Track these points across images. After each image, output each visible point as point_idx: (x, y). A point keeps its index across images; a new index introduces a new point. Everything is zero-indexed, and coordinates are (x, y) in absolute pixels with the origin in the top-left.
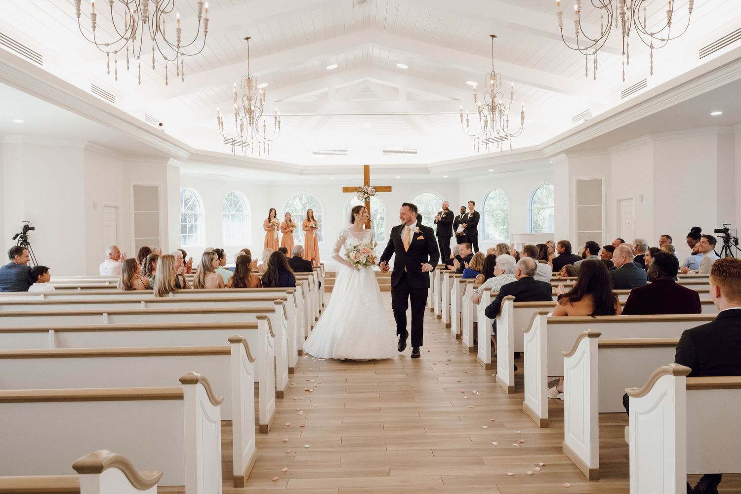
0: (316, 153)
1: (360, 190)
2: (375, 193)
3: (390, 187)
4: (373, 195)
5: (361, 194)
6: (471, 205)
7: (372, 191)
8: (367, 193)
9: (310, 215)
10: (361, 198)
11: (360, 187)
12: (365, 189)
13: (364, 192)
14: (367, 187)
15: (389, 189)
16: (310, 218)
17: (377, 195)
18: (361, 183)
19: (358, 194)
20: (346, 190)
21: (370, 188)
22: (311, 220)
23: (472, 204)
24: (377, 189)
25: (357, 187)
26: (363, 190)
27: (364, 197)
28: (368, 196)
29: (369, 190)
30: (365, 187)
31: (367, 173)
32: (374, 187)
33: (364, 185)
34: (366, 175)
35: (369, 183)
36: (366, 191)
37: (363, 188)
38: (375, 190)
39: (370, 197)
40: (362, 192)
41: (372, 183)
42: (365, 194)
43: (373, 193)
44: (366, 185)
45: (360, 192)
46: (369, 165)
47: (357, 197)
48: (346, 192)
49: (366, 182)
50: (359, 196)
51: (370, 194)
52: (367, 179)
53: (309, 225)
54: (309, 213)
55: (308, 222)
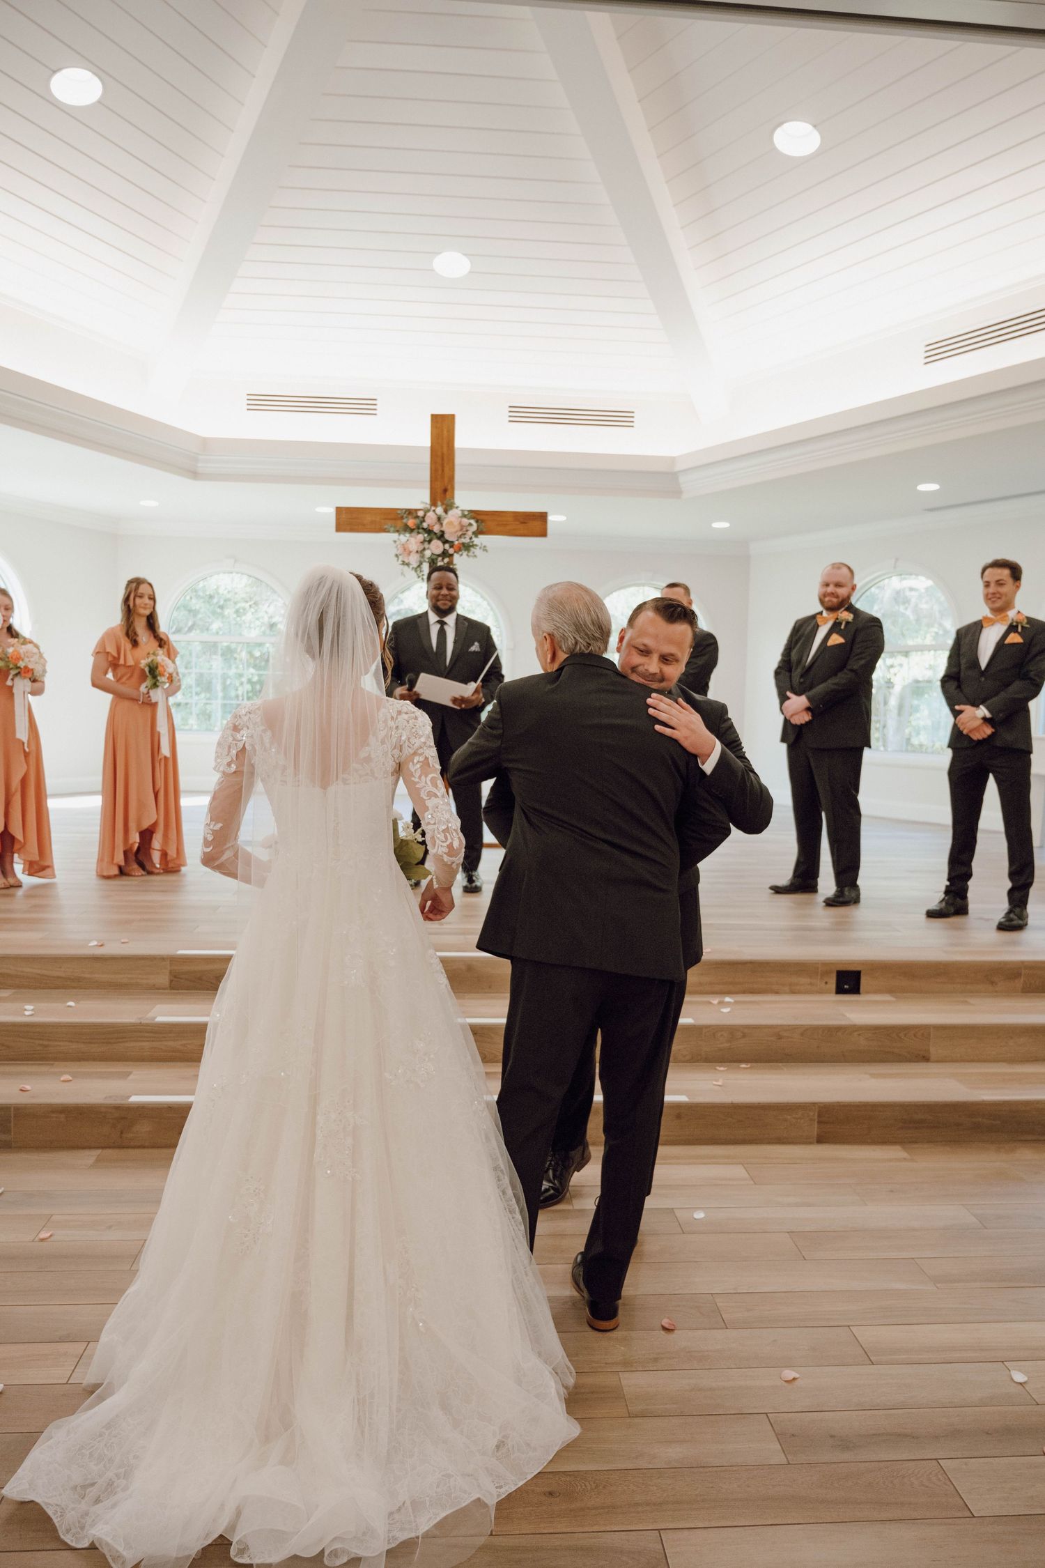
0: (259, 402)
1: (411, 522)
2: (476, 541)
3: (542, 517)
4: (467, 547)
5: (414, 541)
6: (999, 583)
7: (462, 527)
8: (441, 537)
9: (142, 606)
10: (414, 560)
11: (410, 512)
13: (429, 531)
14: (440, 510)
15: (536, 524)
16: (140, 625)
17: (485, 549)
18: (417, 497)
19: (404, 538)
20: (350, 520)
21: (454, 515)
22: (144, 636)
23: (1005, 573)
24: (487, 522)
25: (399, 512)
26: (424, 521)
27: (428, 553)
28: (444, 549)
29: (450, 523)
30: (434, 511)
31: (445, 450)
32: (471, 511)
33: (428, 500)
34: (439, 460)
35: (453, 498)
36: (436, 529)
37: (425, 515)
38: (475, 525)
39: (452, 555)
40: (421, 531)
41: (466, 499)
42: (430, 542)
43: (466, 540)
44: (439, 503)
45: (412, 530)
46: (453, 416)
47: (397, 556)
48: (352, 530)
49: (439, 491)
50: (405, 550)
51: (452, 542)
52: (443, 477)
53: (131, 662)
54: (138, 601)
55: (129, 646)
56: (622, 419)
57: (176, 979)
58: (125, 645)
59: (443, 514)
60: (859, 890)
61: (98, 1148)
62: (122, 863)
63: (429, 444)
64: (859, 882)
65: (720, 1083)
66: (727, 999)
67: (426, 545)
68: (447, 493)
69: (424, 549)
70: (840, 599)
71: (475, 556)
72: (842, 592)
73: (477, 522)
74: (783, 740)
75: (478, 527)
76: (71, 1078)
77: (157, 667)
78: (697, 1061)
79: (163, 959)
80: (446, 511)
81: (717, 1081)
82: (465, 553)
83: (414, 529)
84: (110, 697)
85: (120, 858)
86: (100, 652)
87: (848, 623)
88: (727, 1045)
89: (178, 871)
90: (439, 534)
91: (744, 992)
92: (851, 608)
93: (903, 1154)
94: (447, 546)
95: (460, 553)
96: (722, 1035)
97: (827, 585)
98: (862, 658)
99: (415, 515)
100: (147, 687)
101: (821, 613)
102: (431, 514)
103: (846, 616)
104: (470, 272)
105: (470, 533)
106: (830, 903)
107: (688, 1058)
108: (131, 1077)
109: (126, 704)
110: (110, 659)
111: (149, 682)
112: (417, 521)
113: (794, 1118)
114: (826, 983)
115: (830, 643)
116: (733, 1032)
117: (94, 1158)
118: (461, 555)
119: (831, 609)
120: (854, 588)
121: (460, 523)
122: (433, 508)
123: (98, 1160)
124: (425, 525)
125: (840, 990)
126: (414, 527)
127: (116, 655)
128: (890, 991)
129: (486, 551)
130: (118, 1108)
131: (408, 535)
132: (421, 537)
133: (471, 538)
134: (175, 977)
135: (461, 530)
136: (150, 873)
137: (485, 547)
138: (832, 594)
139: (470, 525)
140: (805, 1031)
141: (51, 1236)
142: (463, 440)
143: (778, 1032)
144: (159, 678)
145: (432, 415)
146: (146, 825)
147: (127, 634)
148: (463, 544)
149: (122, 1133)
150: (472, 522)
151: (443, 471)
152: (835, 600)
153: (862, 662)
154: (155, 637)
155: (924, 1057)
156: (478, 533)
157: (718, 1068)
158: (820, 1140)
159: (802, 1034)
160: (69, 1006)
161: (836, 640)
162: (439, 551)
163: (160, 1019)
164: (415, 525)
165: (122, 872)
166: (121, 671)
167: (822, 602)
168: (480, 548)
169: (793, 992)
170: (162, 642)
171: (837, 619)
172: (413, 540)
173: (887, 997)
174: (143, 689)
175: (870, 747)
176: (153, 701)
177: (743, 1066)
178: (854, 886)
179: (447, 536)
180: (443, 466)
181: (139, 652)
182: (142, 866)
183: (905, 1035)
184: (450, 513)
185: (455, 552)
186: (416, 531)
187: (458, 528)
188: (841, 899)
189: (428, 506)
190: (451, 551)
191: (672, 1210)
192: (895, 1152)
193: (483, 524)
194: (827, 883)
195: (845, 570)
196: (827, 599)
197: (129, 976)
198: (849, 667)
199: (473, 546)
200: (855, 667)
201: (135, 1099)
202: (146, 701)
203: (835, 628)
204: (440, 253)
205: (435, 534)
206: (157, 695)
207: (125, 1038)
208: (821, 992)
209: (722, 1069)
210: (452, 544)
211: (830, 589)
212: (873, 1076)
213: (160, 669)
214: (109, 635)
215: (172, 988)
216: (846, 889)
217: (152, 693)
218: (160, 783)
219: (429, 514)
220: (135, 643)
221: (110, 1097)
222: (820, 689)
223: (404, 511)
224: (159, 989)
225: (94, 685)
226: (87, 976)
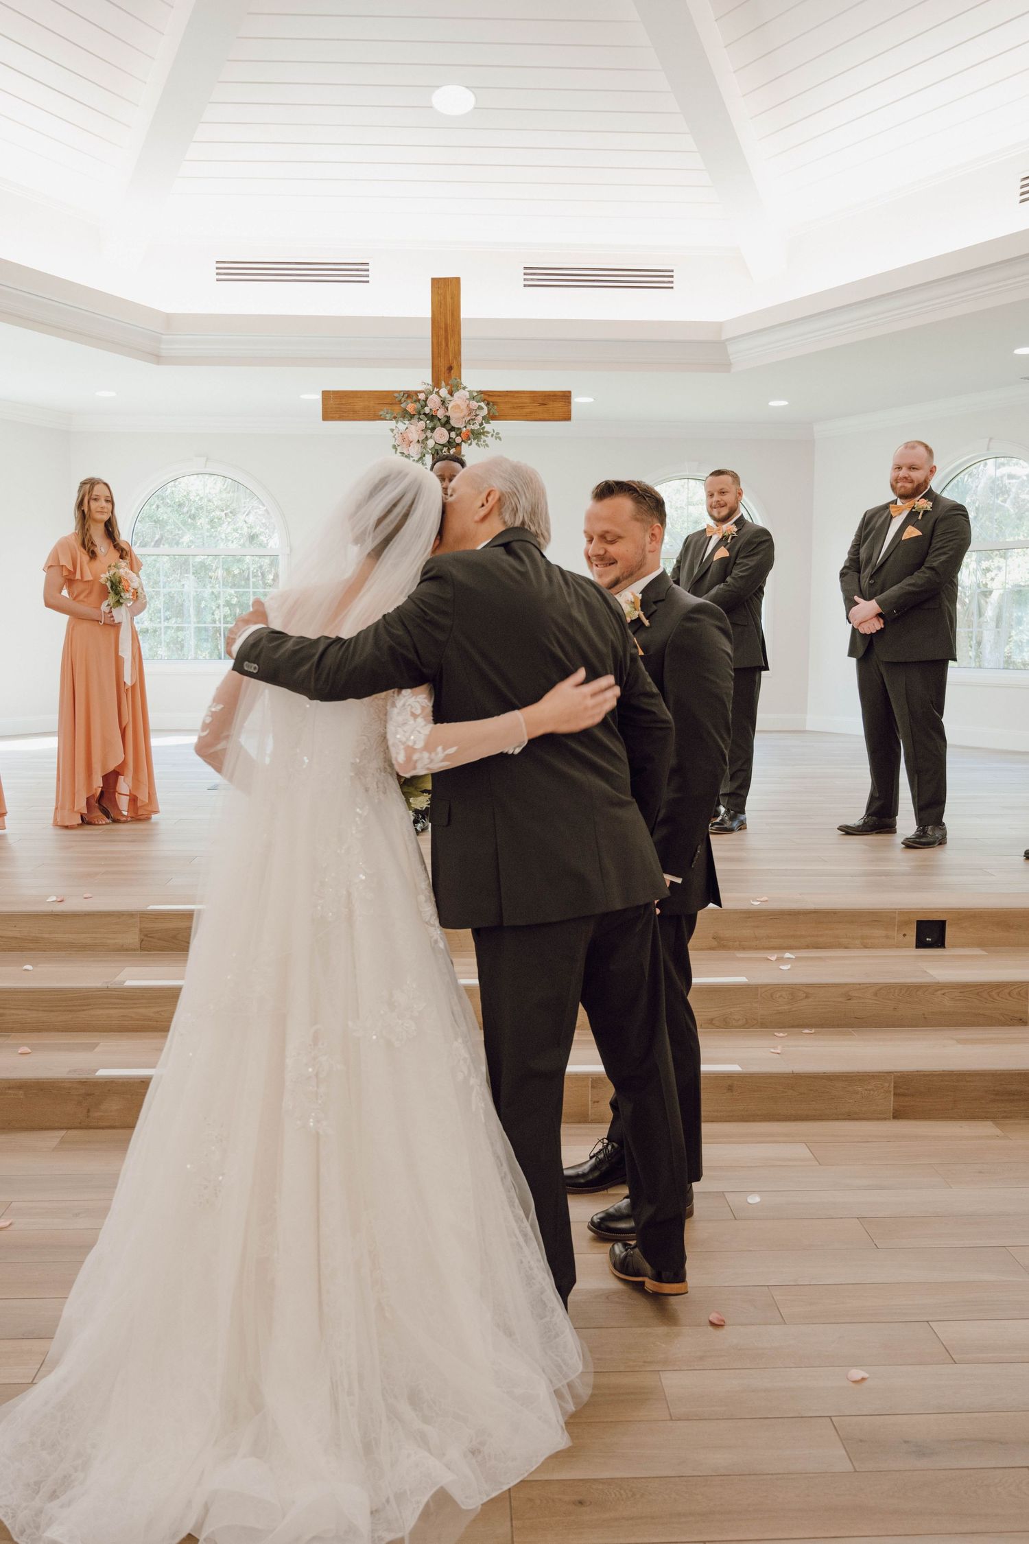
0: (231, 271)
1: (411, 407)
2: (487, 427)
3: (566, 397)
4: (477, 435)
5: (415, 429)
7: (470, 411)
8: (446, 423)
9: (98, 510)
10: (415, 450)
11: (409, 395)
12: (434, 402)
13: (431, 417)
14: (444, 392)
15: (558, 406)
16: (97, 534)
17: (498, 437)
18: (417, 378)
19: (401, 426)
20: (339, 406)
21: (461, 396)
22: (102, 546)
24: (500, 405)
25: (396, 395)
26: (426, 405)
27: (431, 443)
28: (450, 438)
29: (457, 407)
30: (437, 393)
31: (449, 321)
32: (480, 392)
33: (430, 381)
34: (442, 332)
35: (460, 378)
36: (440, 414)
37: (427, 398)
38: (486, 408)
39: (459, 445)
40: (422, 416)
41: (474, 378)
42: (433, 429)
43: (476, 427)
44: (443, 384)
45: (412, 416)
46: (458, 280)
47: (394, 447)
48: (342, 418)
49: (443, 369)
50: (404, 440)
51: (459, 429)
52: (447, 353)
53: (89, 577)
54: (94, 505)
55: (86, 558)
56: (659, 279)
57: (146, 938)
58: (81, 558)
59: (448, 396)
60: (944, 829)
61: (61, 1129)
62: (85, 811)
63: (430, 315)
64: (944, 820)
65: (779, 1051)
66: (788, 955)
67: (429, 433)
68: (452, 371)
69: (427, 438)
70: (916, 484)
71: (487, 445)
72: (918, 476)
73: (488, 404)
74: (851, 654)
75: (489, 411)
76: (30, 1051)
77: (120, 582)
78: (752, 1026)
79: (131, 915)
80: (451, 394)
81: (774, 1048)
82: (474, 442)
83: (414, 415)
84: (65, 618)
85: (81, 806)
86: (53, 565)
87: (926, 512)
88: (786, 1007)
89: (148, 818)
90: (444, 420)
91: (807, 947)
92: (930, 495)
93: (997, 1131)
94: (453, 434)
95: (469, 442)
96: (781, 996)
97: (900, 468)
98: (944, 553)
99: (414, 398)
100: (108, 605)
101: (895, 502)
102: (434, 397)
103: (927, 505)
104: (475, 108)
105: (479, 418)
106: (910, 844)
107: (740, 1023)
108: (97, 1049)
109: (86, 626)
110: (65, 573)
111: (111, 599)
112: (418, 405)
113: (866, 1090)
114: (904, 935)
115: (905, 536)
116: (794, 991)
117: (58, 1140)
118: (470, 444)
119: (905, 496)
120: (932, 470)
121: (468, 406)
122: (436, 390)
123: (62, 1142)
124: (427, 410)
125: (921, 944)
126: (414, 413)
127: (72, 570)
128: (981, 944)
129: (500, 439)
130: (83, 1083)
131: (407, 422)
132: (422, 424)
133: (481, 424)
134: (146, 935)
135: (469, 415)
136: (115, 821)
137: (498, 434)
138: (905, 479)
139: (480, 408)
140: (881, 989)
141: (11, 1224)
142: (470, 308)
143: (847, 992)
144: (122, 594)
145: (433, 280)
146: (111, 767)
147: (83, 545)
148: (472, 431)
149: (88, 1111)
150: (482, 404)
151: (447, 345)
152: (909, 486)
153: (943, 558)
154: (115, 547)
155: (1021, 1020)
156: (490, 417)
157: (776, 1033)
158: (898, 1115)
159: (876, 994)
160: (26, 970)
161: (912, 532)
162: (444, 440)
163: (130, 983)
164: (415, 410)
165: (85, 822)
166: (78, 588)
167: (894, 488)
168: (492, 435)
169: (866, 947)
170: (123, 553)
171: (914, 508)
172: (413, 428)
173: (977, 951)
174: (104, 607)
175: (955, 660)
176: (116, 621)
177: (807, 1031)
178: (939, 823)
179: (453, 423)
180: (446, 339)
181: (98, 565)
182: (107, 815)
183: (998, 994)
184: (456, 395)
185: (462, 441)
186: (417, 416)
187: (465, 412)
188: (923, 840)
189: (431, 388)
190: (458, 440)
191: (722, 1194)
192: (986, 1129)
193: (495, 407)
194: (906, 821)
195: (921, 450)
196: (899, 485)
197: (94, 935)
198: (927, 565)
199: (483, 433)
200: (935, 564)
201: (103, 1073)
202: (108, 622)
203: (912, 518)
204: (438, 87)
205: (439, 420)
206: (120, 614)
207: (90, 1005)
208: (898, 946)
209: (781, 1035)
210: (458, 432)
211: (903, 473)
212: (959, 1041)
213: (124, 583)
214: (62, 545)
215: (142, 949)
216: (930, 827)
217: (114, 612)
218: (127, 718)
219: (431, 397)
220: (93, 555)
221: (75, 1071)
222: (893, 591)
223: (402, 394)
224: (127, 950)
225: (48, 605)
226: (47, 936)
